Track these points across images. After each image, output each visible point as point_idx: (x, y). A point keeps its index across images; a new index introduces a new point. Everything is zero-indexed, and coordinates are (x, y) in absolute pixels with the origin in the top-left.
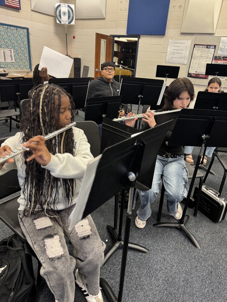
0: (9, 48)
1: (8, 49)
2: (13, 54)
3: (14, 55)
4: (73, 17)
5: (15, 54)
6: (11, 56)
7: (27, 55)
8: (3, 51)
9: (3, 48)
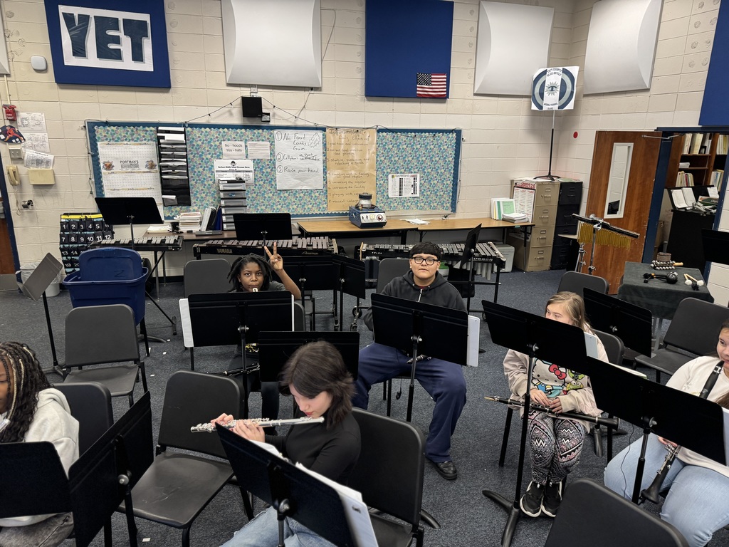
0: (412, 173)
1: (410, 174)
2: (418, 183)
3: (421, 184)
4: (572, 93)
5: (422, 182)
6: (414, 186)
7: (449, 182)
8: (399, 178)
9: (401, 173)
